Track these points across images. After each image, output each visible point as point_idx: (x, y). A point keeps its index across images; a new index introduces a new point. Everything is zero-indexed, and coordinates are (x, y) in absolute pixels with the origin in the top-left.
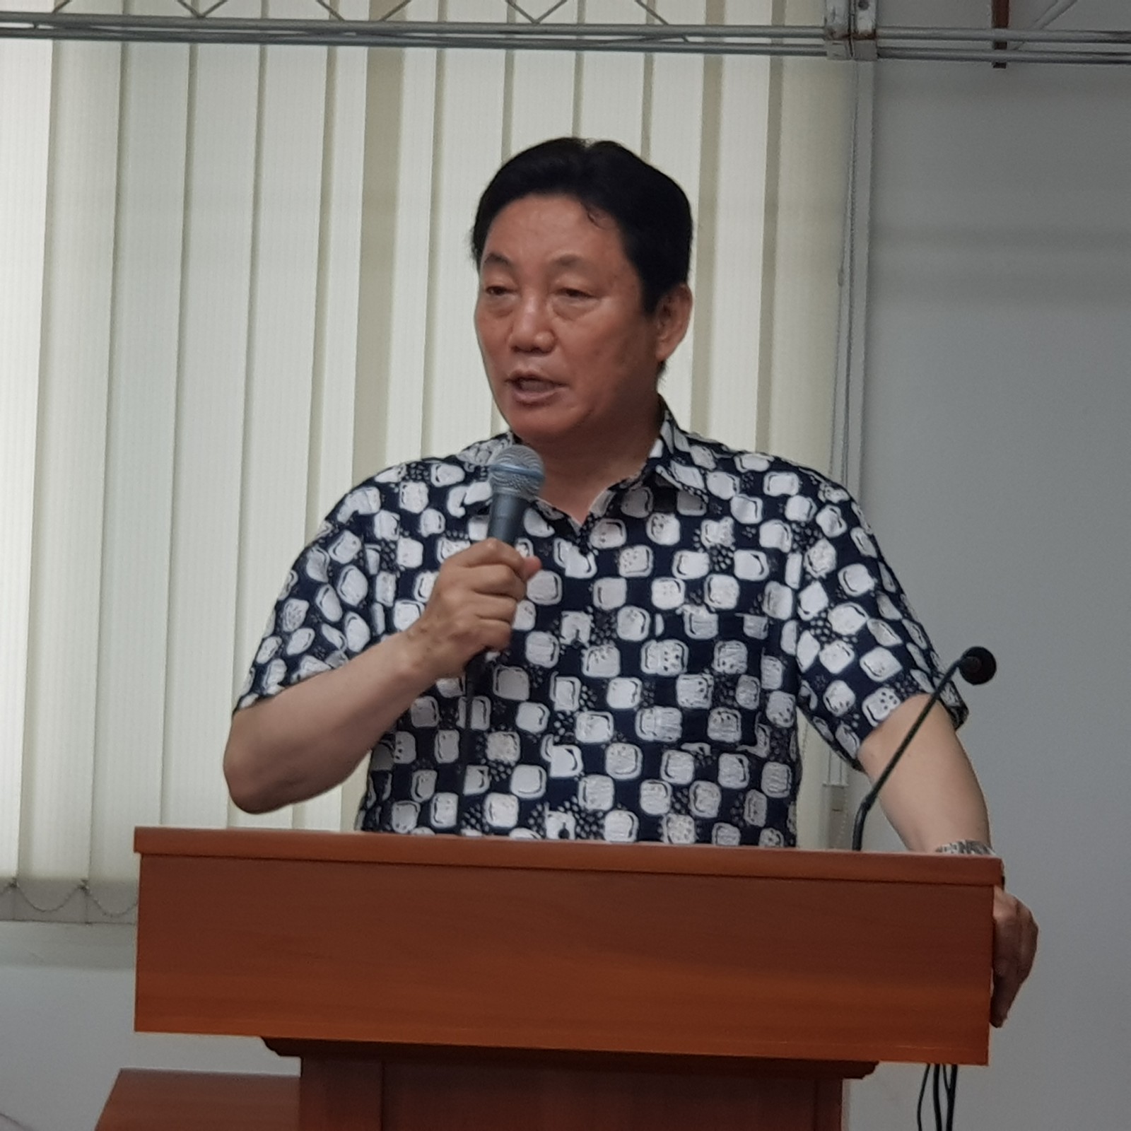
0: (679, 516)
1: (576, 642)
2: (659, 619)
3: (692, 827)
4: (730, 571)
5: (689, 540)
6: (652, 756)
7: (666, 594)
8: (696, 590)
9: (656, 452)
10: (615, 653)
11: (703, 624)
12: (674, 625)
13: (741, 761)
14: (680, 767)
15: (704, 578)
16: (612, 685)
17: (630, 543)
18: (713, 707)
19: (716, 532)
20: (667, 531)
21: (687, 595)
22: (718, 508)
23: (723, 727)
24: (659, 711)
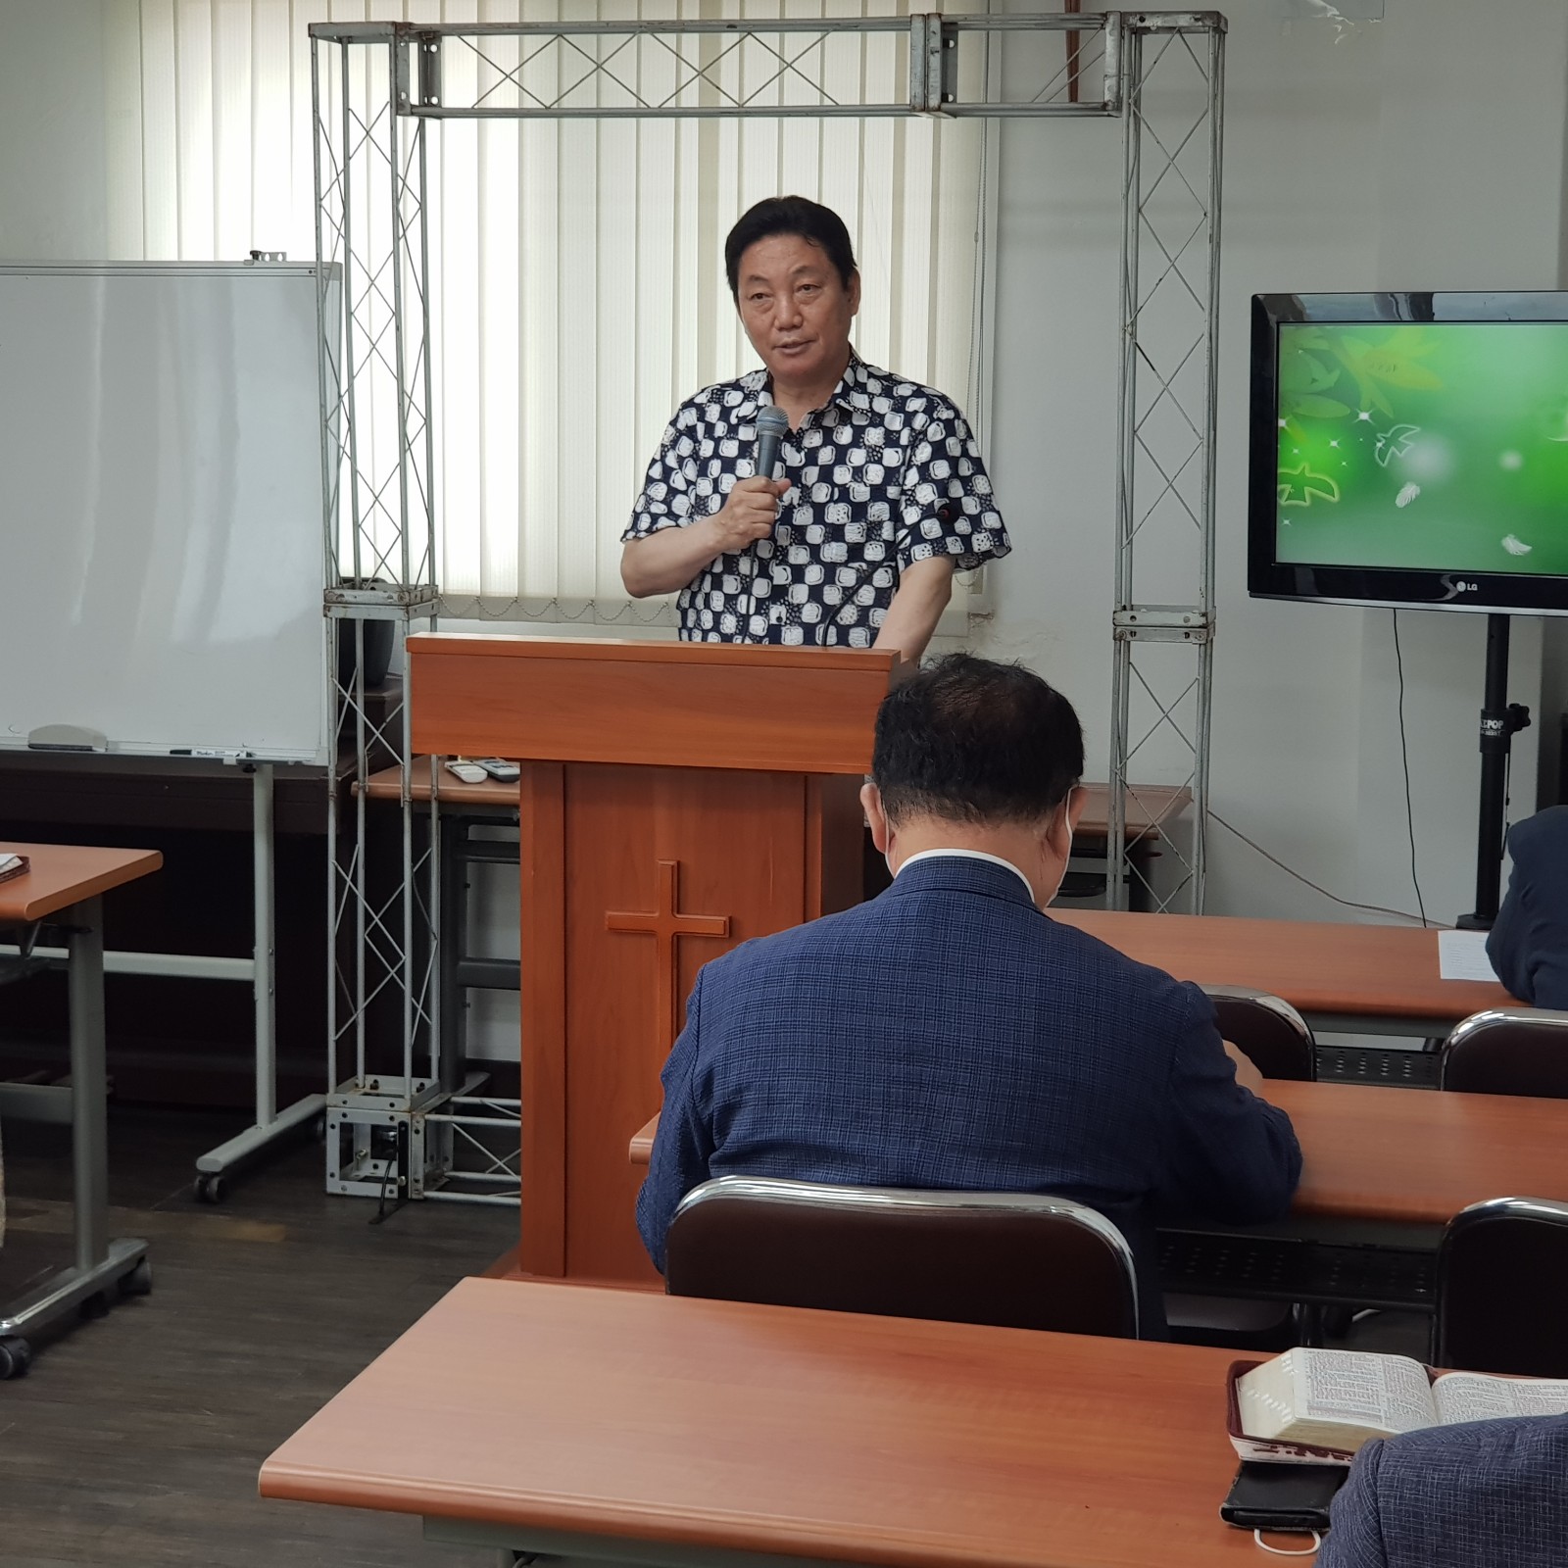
0: (853, 426)
1: (791, 504)
2: (836, 490)
3: (855, 611)
4: (879, 462)
5: (857, 441)
6: (830, 571)
7: (842, 475)
8: (858, 473)
9: (838, 390)
10: (811, 510)
11: (861, 493)
12: (844, 493)
13: (886, 571)
14: (847, 577)
15: (863, 466)
16: (809, 529)
17: (824, 444)
18: (866, 542)
19: (874, 436)
20: (845, 436)
21: (853, 477)
22: (877, 420)
23: (874, 552)
24: (834, 544)
